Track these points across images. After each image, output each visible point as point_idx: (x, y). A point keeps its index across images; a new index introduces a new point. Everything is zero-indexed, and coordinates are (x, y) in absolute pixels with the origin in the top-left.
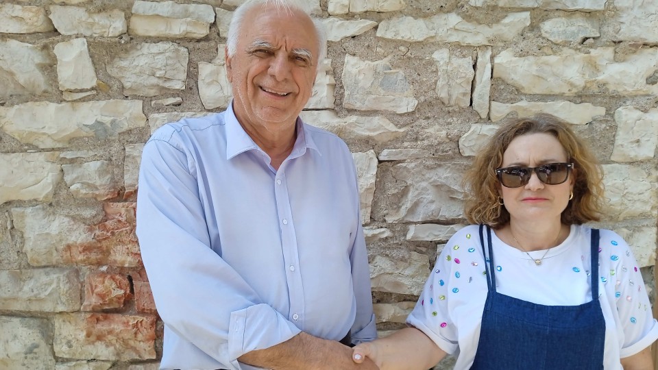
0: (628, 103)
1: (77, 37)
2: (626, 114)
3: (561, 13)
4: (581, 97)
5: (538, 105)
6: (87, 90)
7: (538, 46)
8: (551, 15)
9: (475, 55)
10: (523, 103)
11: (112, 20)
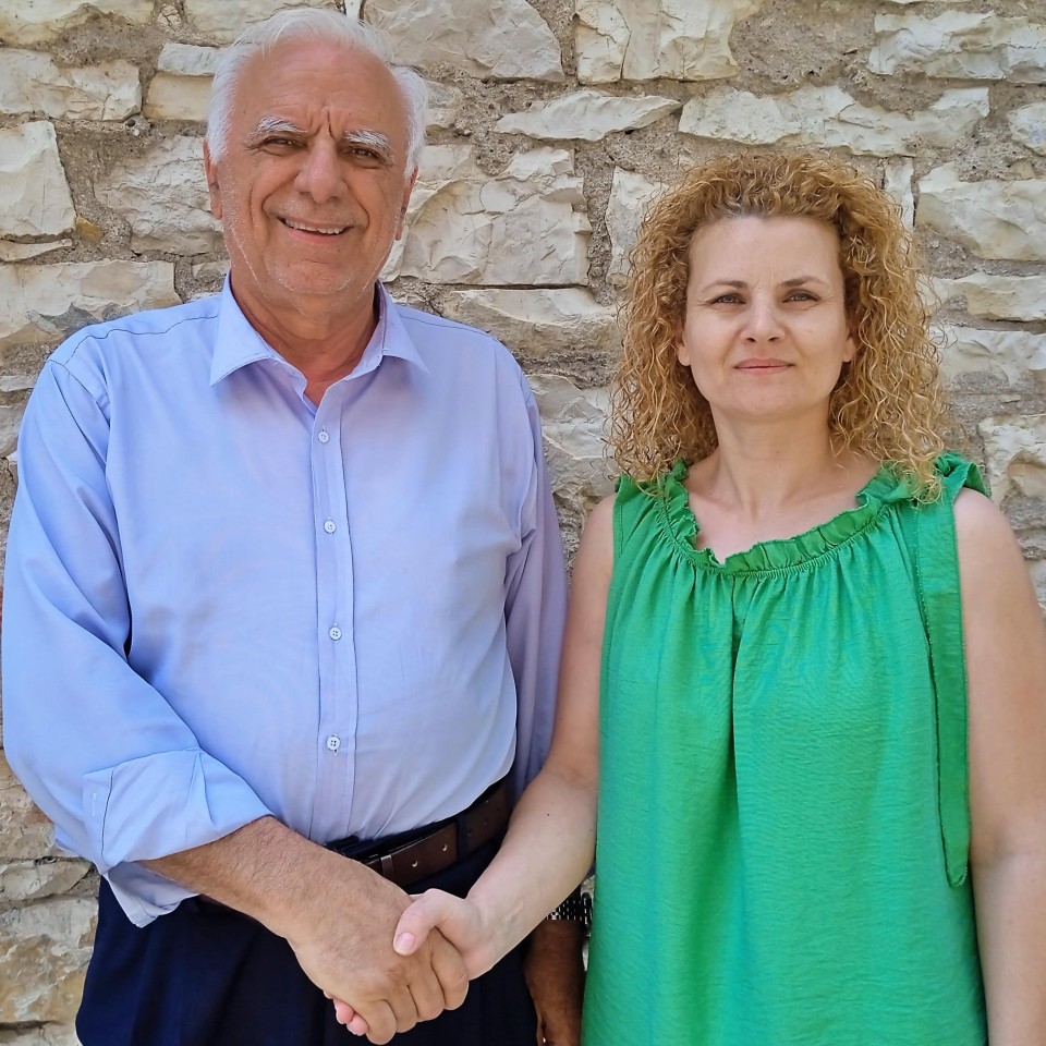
1: (33, 120)
5: (1008, 284)
6: (51, 239)
7: (1006, 159)
8: (1029, 94)
9: (880, 176)
10: (978, 279)
11: (113, 82)
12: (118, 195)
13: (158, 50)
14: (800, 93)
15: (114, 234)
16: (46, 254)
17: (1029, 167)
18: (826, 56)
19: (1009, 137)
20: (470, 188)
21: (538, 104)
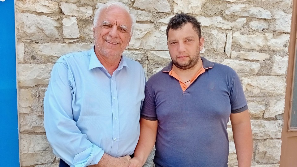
0: (277, 53)
1: (72, 16)
2: (277, 58)
3: (256, 19)
4: (261, 50)
5: (247, 53)
6: (75, 39)
7: (248, 31)
8: (253, 19)
9: (226, 33)
10: (243, 52)
11: (88, 10)
12: (88, 31)
13: (96, 4)
14: (213, 17)
15: (87, 38)
16: (74, 41)
17: (252, 32)
18: (218, 11)
19: (249, 27)
20: (153, 32)
21: (166, 17)
